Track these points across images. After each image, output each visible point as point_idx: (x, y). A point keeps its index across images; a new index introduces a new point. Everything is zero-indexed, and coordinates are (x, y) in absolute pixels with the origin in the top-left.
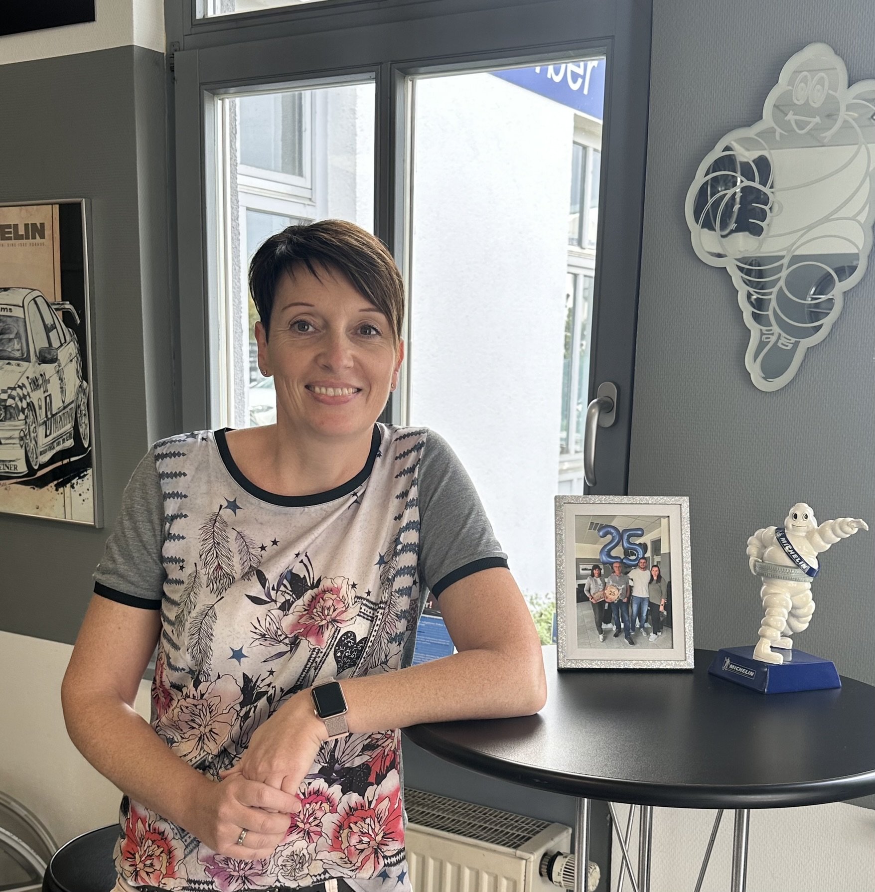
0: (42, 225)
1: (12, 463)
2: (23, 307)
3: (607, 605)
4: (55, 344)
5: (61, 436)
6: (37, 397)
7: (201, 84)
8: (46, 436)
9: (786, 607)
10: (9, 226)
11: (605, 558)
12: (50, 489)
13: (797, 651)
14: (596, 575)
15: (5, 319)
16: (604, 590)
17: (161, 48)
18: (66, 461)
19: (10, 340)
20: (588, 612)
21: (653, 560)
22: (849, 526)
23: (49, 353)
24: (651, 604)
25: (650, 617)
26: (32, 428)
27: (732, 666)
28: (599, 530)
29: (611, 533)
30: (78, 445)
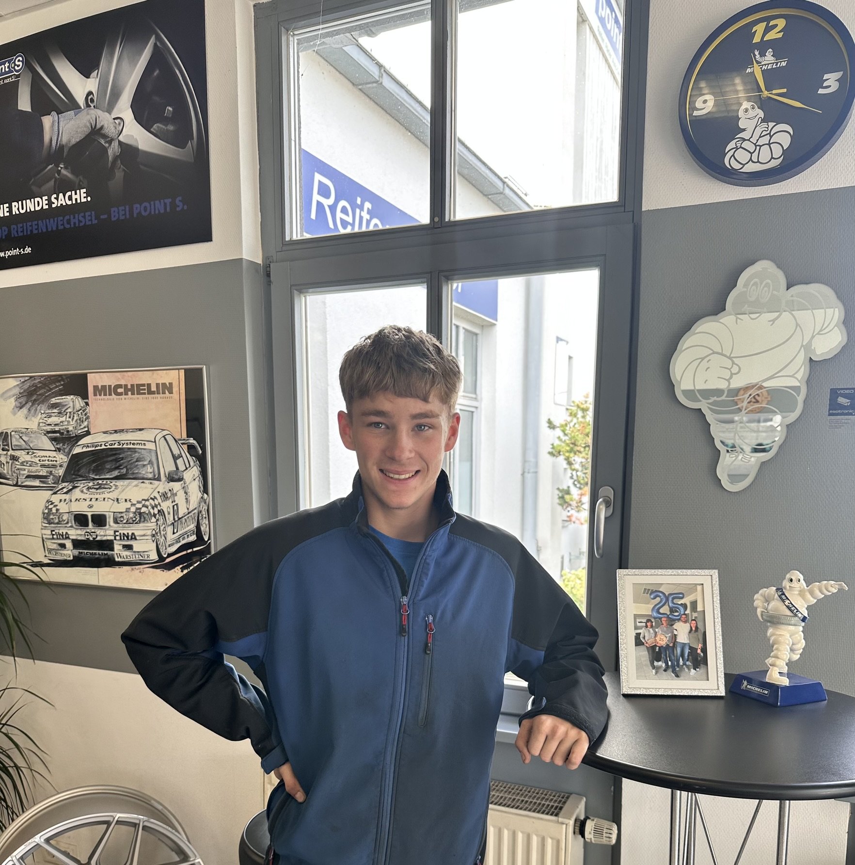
0: (171, 384)
1: (145, 553)
2: (155, 442)
3: (657, 648)
4: (182, 467)
5: (186, 533)
6: (166, 506)
7: (291, 286)
8: (174, 533)
9: (788, 645)
10: (143, 385)
11: (655, 614)
12: (177, 571)
14: (649, 626)
15: (140, 451)
16: (655, 637)
17: (259, 260)
18: (189, 551)
19: (144, 465)
20: (644, 653)
21: (692, 615)
22: (832, 587)
23: (177, 474)
24: (691, 648)
25: (690, 657)
26: (162, 528)
27: (748, 687)
28: (651, 594)
29: (659, 596)
30: (200, 539)
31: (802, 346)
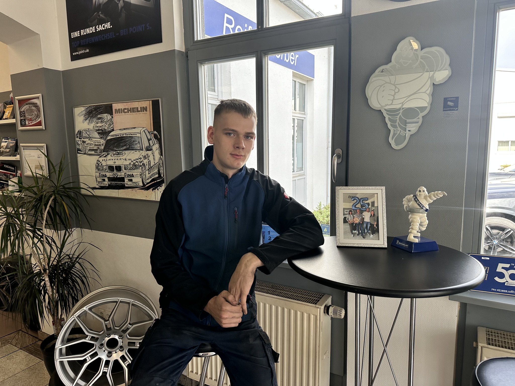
0: (146, 107)
1: (137, 183)
2: (140, 133)
3: (354, 224)
4: (152, 144)
5: (154, 173)
6: (146, 161)
7: (197, 61)
8: (149, 174)
9: (418, 223)
10: (135, 108)
11: (354, 208)
12: (150, 190)
13: (422, 237)
14: (351, 214)
15: (134, 137)
16: (353, 219)
17: (184, 50)
18: (155, 182)
19: (136, 144)
20: (348, 227)
21: (372, 208)
22: (440, 194)
23: (149, 148)
24: (371, 224)
25: (371, 229)
26: (144, 171)
27: (399, 243)
28: (352, 199)
29: (356, 199)
30: (160, 176)
31: (429, 77)
